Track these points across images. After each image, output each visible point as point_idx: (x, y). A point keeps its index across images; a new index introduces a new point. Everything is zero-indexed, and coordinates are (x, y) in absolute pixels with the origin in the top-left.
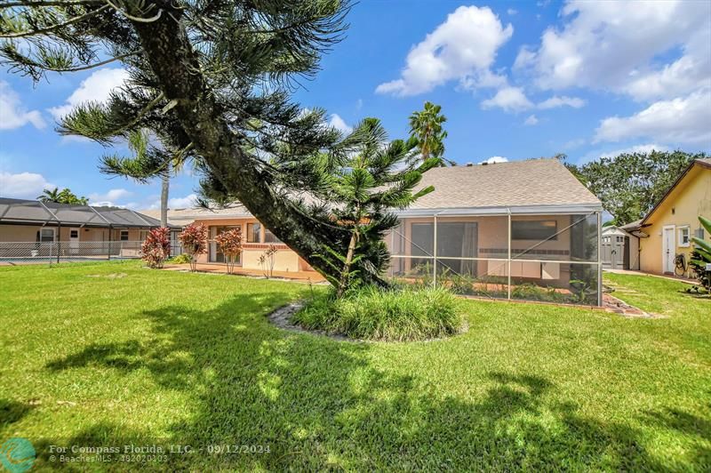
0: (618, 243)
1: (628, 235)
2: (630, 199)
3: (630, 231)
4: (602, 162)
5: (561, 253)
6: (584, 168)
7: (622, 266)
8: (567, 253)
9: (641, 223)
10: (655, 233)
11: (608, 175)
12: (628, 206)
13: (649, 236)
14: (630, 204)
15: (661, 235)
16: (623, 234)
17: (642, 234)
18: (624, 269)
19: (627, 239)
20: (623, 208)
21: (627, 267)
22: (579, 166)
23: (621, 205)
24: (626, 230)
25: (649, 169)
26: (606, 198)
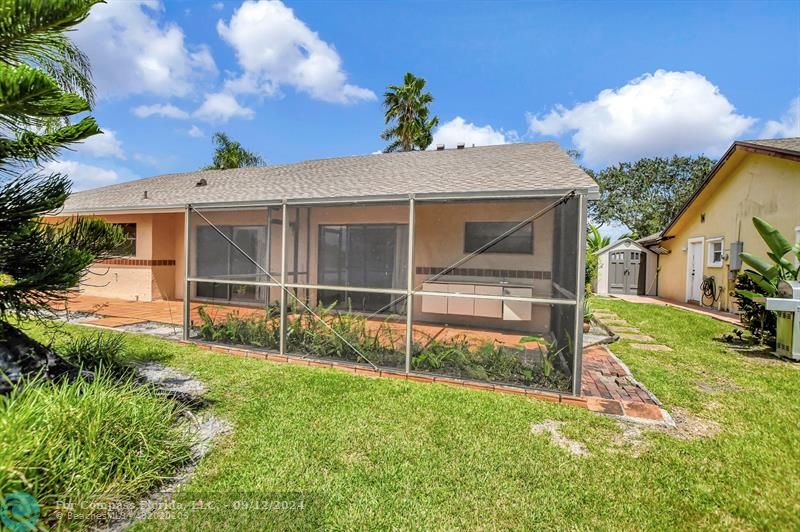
0: (632, 261)
1: (645, 250)
2: (650, 210)
3: (648, 246)
4: (622, 168)
5: (538, 275)
6: (602, 174)
7: (636, 291)
8: (546, 275)
9: (662, 235)
10: (677, 249)
11: (626, 182)
12: (648, 218)
13: (670, 252)
14: (649, 217)
15: (686, 251)
16: (639, 249)
17: (662, 249)
18: (639, 294)
19: (643, 255)
20: (643, 221)
21: (642, 292)
22: (597, 171)
23: (640, 217)
24: (642, 244)
25: (672, 177)
26: (624, 209)
